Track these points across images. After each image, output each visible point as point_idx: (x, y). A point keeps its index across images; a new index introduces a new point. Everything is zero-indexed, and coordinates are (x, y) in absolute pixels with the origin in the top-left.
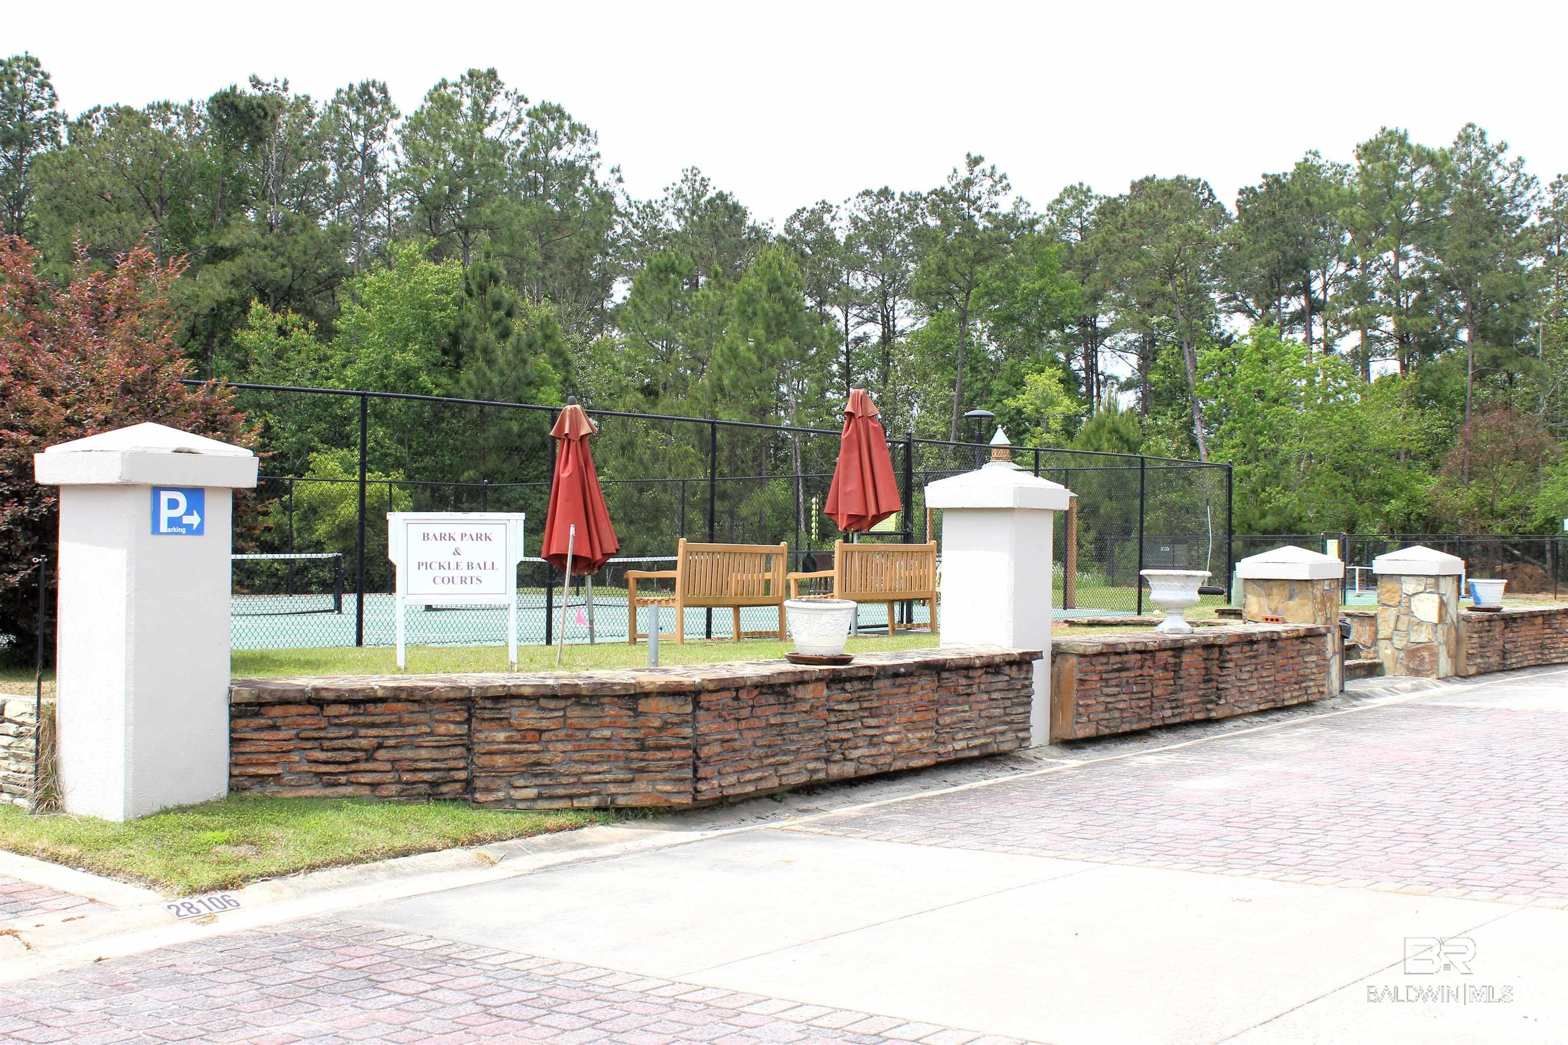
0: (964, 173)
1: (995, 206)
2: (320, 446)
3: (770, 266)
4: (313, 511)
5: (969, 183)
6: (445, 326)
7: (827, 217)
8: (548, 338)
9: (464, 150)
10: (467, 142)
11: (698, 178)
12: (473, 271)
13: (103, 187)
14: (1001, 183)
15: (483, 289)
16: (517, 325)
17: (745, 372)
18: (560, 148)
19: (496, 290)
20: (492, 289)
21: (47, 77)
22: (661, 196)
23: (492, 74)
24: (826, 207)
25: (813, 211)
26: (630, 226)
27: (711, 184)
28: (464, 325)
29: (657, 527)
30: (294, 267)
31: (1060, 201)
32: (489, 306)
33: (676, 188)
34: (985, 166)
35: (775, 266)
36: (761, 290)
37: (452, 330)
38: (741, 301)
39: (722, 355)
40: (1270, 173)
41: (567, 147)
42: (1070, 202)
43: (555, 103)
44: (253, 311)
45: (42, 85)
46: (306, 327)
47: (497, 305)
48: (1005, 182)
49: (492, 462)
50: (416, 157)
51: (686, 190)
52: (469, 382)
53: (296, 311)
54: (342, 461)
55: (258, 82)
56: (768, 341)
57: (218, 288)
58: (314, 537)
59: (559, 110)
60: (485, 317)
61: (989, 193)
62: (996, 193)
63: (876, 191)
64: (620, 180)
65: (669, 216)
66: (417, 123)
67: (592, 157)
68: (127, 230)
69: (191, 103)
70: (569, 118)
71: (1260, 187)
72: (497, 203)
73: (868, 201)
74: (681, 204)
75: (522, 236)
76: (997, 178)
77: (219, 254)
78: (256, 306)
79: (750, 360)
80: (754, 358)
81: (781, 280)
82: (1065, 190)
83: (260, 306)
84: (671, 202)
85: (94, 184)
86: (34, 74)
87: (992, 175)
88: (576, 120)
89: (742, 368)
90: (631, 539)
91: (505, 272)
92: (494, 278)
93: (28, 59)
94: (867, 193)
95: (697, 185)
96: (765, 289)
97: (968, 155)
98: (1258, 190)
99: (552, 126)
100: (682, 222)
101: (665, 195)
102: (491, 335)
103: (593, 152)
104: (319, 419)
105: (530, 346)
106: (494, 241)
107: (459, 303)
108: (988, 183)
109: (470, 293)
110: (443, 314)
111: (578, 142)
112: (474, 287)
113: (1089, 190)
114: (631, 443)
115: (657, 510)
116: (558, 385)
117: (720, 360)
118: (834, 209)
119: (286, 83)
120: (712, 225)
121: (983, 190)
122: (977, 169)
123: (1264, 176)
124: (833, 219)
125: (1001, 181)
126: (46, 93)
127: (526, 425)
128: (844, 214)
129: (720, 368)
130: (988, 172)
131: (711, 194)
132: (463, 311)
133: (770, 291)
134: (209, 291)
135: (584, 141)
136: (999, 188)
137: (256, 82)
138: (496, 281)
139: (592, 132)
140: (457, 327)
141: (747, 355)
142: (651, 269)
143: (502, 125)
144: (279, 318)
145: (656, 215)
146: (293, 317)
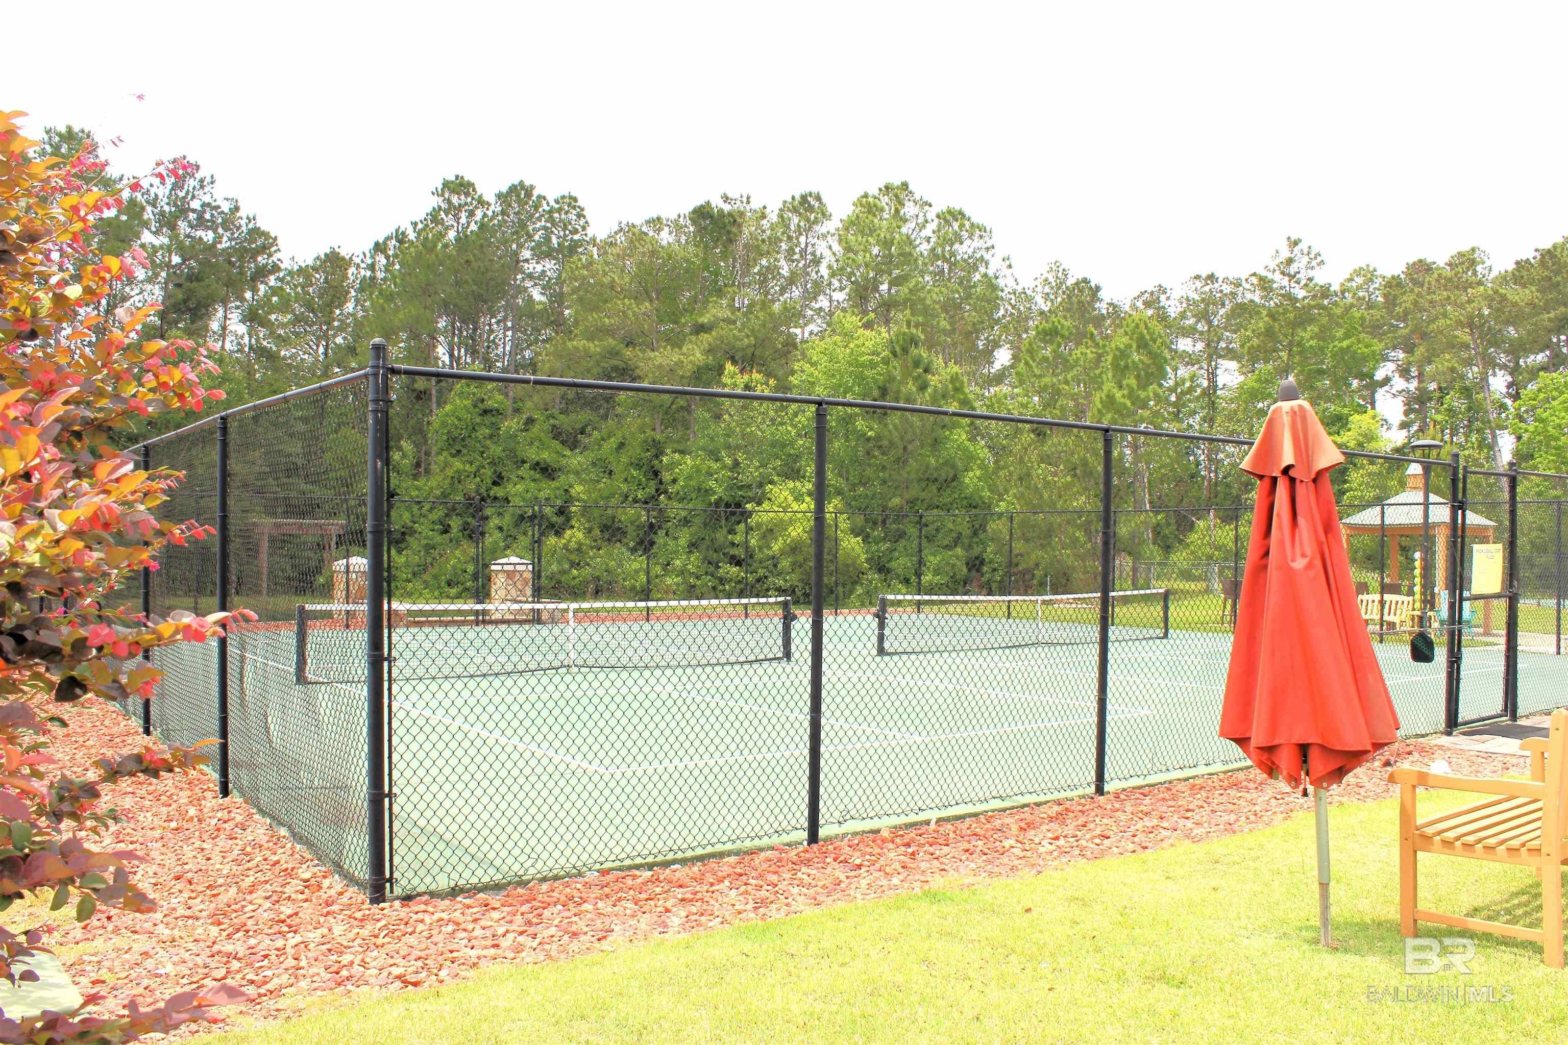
0: (1285, 254)
1: (1310, 279)
2: (776, 478)
3: (1137, 326)
4: (770, 533)
5: (1290, 261)
6: (876, 381)
7: (1163, 298)
8: (957, 390)
9: (887, 244)
10: (888, 237)
11: (1061, 269)
12: (897, 336)
13: (613, 280)
14: (1316, 259)
15: (905, 351)
16: (933, 380)
17: (1122, 415)
18: (961, 243)
19: (916, 351)
20: (914, 351)
21: (582, 210)
22: (1032, 285)
23: (905, 186)
24: (1162, 290)
25: (1152, 293)
26: (1010, 308)
27: (1070, 273)
28: (891, 379)
29: (1049, 544)
30: (756, 338)
31: (1351, 280)
32: (910, 364)
33: (1043, 277)
34: (1303, 246)
35: (1142, 326)
36: (1131, 347)
37: (880, 384)
38: (1115, 356)
39: (1101, 402)
40: (1541, 248)
41: (967, 242)
42: (1359, 280)
43: (957, 208)
44: (726, 372)
45: (579, 216)
46: (767, 384)
47: (917, 363)
48: (1319, 259)
49: (914, 492)
50: (848, 249)
51: (1051, 280)
52: (895, 426)
53: (759, 372)
54: (792, 491)
55: (727, 198)
56: (1139, 389)
57: (698, 355)
58: (770, 553)
59: (961, 213)
60: (906, 374)
61: (1307, 268)
62: (1313, 268)
63: (1204, 276)
64: (1010, 266)
65: (1039, 300)
66: (851, 224)
67: (987, 249)
68: (630, 313)
69: (679, 216)
70: (969, 219)
71: (1534, 258)
72: (913, 283)
73: (1198, 284)
74: (1047, 290)
75: (934, 309)
76: (1312, 256)
77: (700, 329)
78: (729, 367)
79: (1125, 404)
80: (1128, 403)
81: (1148, 337)
82: (1355, 271)
83: (732, 368)
84: (1039, 289)
85: (607, 280)
86: (574, 208)
87: (1309, 253)
88: (975, 220)
89: (1118, 412)
90: (1028, 553)
91: (923, 337)
92: (914, 341)
93: (570, 197)
94: (1198, 277)
95: (1060, 275)
96: (1134, 346)
97: (1289, 238)
98: (1533, 261)
99: (956, 226)
100: (1049, 304)
101: (1035, 283)
102: (911, 387)
103: (989, 244)
104: (777, 457)
105: (944, 396)
106: (913, 315)
107: (886, 361)
108: (1305, 259)
109: (895, 354)
110: (874, 371)
111: (976, 238)
112: (898, 349)
113: (1375, 270)
114: (1029, 475)
115: (1049, 530)
116: (967, 429)
117: (1100, 406)
118: (1168, 291)
119: (748, 198)
120: (1079, 302)
121: (1301, 266)
122: (1296, 249)
123: (1536, 250)
124: (1168, 298)
125: (1316, 258)
126: (582, 222)
127: (941, 461)
128: (1176, 294)
129: (1099, 411)
130: (1305, 252)
131: (1071, 281)
132: (890, 368)
133: (1139, 347)
134: (691, 358)
135: (981, 237)
136: (1314, 263)
137: (726, 199)
138: (916, 345)
139: (988, 229)
140: (885, 381)
141: (1122, 400)
142: (1038, 333)
143: (913, 225)
144: (746, 377)
145: (1029, 299)
146: (756, 376)
